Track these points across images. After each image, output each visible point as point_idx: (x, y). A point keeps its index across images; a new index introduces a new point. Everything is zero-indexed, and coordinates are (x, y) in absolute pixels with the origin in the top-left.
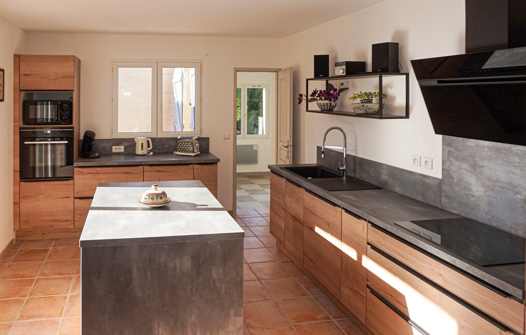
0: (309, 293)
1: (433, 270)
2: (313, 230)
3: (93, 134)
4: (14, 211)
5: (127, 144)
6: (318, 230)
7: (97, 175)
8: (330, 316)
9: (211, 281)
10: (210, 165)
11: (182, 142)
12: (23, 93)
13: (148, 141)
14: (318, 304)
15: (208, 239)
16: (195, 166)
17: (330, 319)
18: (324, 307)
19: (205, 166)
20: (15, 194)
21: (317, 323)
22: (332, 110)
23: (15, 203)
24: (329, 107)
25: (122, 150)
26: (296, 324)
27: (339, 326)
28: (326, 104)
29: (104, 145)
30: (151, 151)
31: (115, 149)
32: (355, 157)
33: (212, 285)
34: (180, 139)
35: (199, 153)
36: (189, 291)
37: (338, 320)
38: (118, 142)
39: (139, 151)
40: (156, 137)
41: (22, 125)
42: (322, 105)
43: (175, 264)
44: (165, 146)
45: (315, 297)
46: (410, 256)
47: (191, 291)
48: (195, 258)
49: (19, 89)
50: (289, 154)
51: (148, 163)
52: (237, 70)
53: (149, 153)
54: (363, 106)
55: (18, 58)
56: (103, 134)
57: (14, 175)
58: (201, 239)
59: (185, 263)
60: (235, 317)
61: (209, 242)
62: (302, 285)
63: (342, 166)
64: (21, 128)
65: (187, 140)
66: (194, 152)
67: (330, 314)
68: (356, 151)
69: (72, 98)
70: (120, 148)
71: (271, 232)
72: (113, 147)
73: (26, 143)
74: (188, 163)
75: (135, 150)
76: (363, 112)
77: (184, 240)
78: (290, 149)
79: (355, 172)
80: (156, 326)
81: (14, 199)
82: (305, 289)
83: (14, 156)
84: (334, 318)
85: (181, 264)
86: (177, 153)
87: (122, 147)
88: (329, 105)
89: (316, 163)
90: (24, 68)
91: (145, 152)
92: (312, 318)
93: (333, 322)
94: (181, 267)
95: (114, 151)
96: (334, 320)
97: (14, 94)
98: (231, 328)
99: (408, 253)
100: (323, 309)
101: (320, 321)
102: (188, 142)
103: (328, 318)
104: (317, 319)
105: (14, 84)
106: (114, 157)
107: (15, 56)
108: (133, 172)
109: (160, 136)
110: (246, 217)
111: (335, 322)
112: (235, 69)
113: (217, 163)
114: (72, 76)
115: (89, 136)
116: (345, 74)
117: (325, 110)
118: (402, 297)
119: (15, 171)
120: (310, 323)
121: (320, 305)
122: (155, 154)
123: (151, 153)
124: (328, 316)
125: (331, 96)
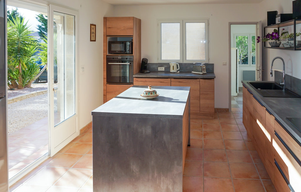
0: (253, 161)
1: (299, 151)
2: (256, 121)
3: (146, 60)
4: (104, 99)
5: (166, 66)
6: (258, 122)
7: (146, 82)
8: (260, 177)
9: (163, 142)
10: (209, 80)
11: (196, 66)
12: (108, 38)
13: (177, 65)
14: (256, 168)
15: (161, 118)
16: (200, 80)
17: (259, 179)
18: (258, 171)
19: (206, 80)
20: (104, 90)
21: (249, 180)
22: (279, 46)
23: (104, 95)
24: (275, 44)
25: (164, 70)
26: (235, 178)
27: (263, 184)
28: (273, 43)
29: (154, 66)
30: (178, 70)
31: (160, 69)
32: (291, 77)
33: (163, 145)
34: (195, 64)
35: (206, 72)
36: (150, 146)
37: (264, 180)
38: (161, 65)
39: (172, 71)
40: (182, 62)
41: (108, 54)
42: (271, 43)
43: (142, 130)
44: (188, 68)
45: (256, 164)
46: (290, 141)
47: (151, 146)
48: (153, 128)
49: (106, 35)
50: (260, 75)
51: (173, 77)
52: (231, 24)
53: (177, 72)
54: (288, 42)
55: (106, 19)
56: (153, 60)
57: (104, 80)
58: (157, 117)
59: (148, 130)
60: (177, 165)
61: (161, 119)
62: (251, 156)
63: (282, 82)
64: (107, 56)
65: (198, 65)
66: (202, 72)
67: (260, 176)
68: (292, 72)
69: (132, 40)
70: (162, 69)
71: (243, 122)
72: (159, 68)
73: (109, 63)
74: (196, 78)
75: (170, 70)
76: (288, 46)
77: (147, 117)
78: (261, 72)
79: (291, 87)
80: (132, 164)
81: (104, 93)
82: (252, 159)
83: (104, 70)
84: (262, 179)
85: (145, 130)
86: (193, 72)
87: (164, 68)
88: (275, 43)
89: (274, 81)
90: (108, 25)
91: (175, 71)
92: (247, 176)
93: (260, 181)
94: (145, 132)
95: (159, 70)
96: (261, 180)
97: (104, 38)
98: (175, 172)
99: (289, 138)
100: (258, 172)
101: (252, 179)
102: (199, 66)
103: (258, 178)
104: (251, 178)
105: (104, 32)
106: (159, 73)
107: (104, 18)
108: (165, 81)
109: (185, 62)
110: (237, 113)
111: (262, 181)
112: (229, 23)
113: (214, 79)
114: (132, 27)
115: (144, 61)
116: (280, 22)
117: (273, 46)
118: (287, 168)
119: (104, 78)
120: (244, 179)
121: (257, 170)
122: (181, 72)
123: (179, 72)
124: (258, 177)
125: (274, 37)
